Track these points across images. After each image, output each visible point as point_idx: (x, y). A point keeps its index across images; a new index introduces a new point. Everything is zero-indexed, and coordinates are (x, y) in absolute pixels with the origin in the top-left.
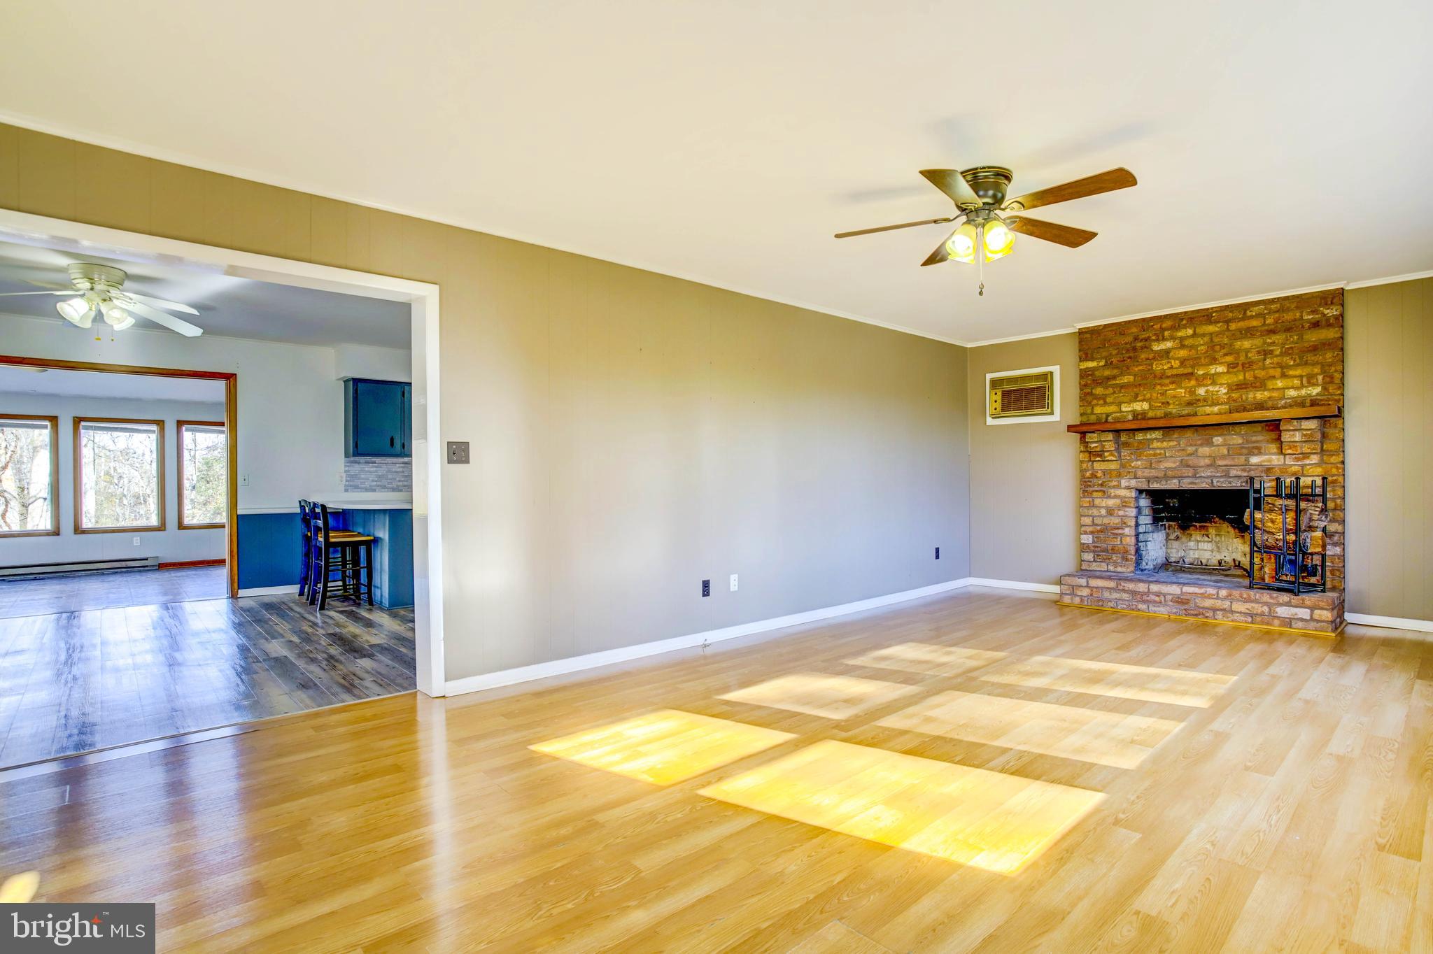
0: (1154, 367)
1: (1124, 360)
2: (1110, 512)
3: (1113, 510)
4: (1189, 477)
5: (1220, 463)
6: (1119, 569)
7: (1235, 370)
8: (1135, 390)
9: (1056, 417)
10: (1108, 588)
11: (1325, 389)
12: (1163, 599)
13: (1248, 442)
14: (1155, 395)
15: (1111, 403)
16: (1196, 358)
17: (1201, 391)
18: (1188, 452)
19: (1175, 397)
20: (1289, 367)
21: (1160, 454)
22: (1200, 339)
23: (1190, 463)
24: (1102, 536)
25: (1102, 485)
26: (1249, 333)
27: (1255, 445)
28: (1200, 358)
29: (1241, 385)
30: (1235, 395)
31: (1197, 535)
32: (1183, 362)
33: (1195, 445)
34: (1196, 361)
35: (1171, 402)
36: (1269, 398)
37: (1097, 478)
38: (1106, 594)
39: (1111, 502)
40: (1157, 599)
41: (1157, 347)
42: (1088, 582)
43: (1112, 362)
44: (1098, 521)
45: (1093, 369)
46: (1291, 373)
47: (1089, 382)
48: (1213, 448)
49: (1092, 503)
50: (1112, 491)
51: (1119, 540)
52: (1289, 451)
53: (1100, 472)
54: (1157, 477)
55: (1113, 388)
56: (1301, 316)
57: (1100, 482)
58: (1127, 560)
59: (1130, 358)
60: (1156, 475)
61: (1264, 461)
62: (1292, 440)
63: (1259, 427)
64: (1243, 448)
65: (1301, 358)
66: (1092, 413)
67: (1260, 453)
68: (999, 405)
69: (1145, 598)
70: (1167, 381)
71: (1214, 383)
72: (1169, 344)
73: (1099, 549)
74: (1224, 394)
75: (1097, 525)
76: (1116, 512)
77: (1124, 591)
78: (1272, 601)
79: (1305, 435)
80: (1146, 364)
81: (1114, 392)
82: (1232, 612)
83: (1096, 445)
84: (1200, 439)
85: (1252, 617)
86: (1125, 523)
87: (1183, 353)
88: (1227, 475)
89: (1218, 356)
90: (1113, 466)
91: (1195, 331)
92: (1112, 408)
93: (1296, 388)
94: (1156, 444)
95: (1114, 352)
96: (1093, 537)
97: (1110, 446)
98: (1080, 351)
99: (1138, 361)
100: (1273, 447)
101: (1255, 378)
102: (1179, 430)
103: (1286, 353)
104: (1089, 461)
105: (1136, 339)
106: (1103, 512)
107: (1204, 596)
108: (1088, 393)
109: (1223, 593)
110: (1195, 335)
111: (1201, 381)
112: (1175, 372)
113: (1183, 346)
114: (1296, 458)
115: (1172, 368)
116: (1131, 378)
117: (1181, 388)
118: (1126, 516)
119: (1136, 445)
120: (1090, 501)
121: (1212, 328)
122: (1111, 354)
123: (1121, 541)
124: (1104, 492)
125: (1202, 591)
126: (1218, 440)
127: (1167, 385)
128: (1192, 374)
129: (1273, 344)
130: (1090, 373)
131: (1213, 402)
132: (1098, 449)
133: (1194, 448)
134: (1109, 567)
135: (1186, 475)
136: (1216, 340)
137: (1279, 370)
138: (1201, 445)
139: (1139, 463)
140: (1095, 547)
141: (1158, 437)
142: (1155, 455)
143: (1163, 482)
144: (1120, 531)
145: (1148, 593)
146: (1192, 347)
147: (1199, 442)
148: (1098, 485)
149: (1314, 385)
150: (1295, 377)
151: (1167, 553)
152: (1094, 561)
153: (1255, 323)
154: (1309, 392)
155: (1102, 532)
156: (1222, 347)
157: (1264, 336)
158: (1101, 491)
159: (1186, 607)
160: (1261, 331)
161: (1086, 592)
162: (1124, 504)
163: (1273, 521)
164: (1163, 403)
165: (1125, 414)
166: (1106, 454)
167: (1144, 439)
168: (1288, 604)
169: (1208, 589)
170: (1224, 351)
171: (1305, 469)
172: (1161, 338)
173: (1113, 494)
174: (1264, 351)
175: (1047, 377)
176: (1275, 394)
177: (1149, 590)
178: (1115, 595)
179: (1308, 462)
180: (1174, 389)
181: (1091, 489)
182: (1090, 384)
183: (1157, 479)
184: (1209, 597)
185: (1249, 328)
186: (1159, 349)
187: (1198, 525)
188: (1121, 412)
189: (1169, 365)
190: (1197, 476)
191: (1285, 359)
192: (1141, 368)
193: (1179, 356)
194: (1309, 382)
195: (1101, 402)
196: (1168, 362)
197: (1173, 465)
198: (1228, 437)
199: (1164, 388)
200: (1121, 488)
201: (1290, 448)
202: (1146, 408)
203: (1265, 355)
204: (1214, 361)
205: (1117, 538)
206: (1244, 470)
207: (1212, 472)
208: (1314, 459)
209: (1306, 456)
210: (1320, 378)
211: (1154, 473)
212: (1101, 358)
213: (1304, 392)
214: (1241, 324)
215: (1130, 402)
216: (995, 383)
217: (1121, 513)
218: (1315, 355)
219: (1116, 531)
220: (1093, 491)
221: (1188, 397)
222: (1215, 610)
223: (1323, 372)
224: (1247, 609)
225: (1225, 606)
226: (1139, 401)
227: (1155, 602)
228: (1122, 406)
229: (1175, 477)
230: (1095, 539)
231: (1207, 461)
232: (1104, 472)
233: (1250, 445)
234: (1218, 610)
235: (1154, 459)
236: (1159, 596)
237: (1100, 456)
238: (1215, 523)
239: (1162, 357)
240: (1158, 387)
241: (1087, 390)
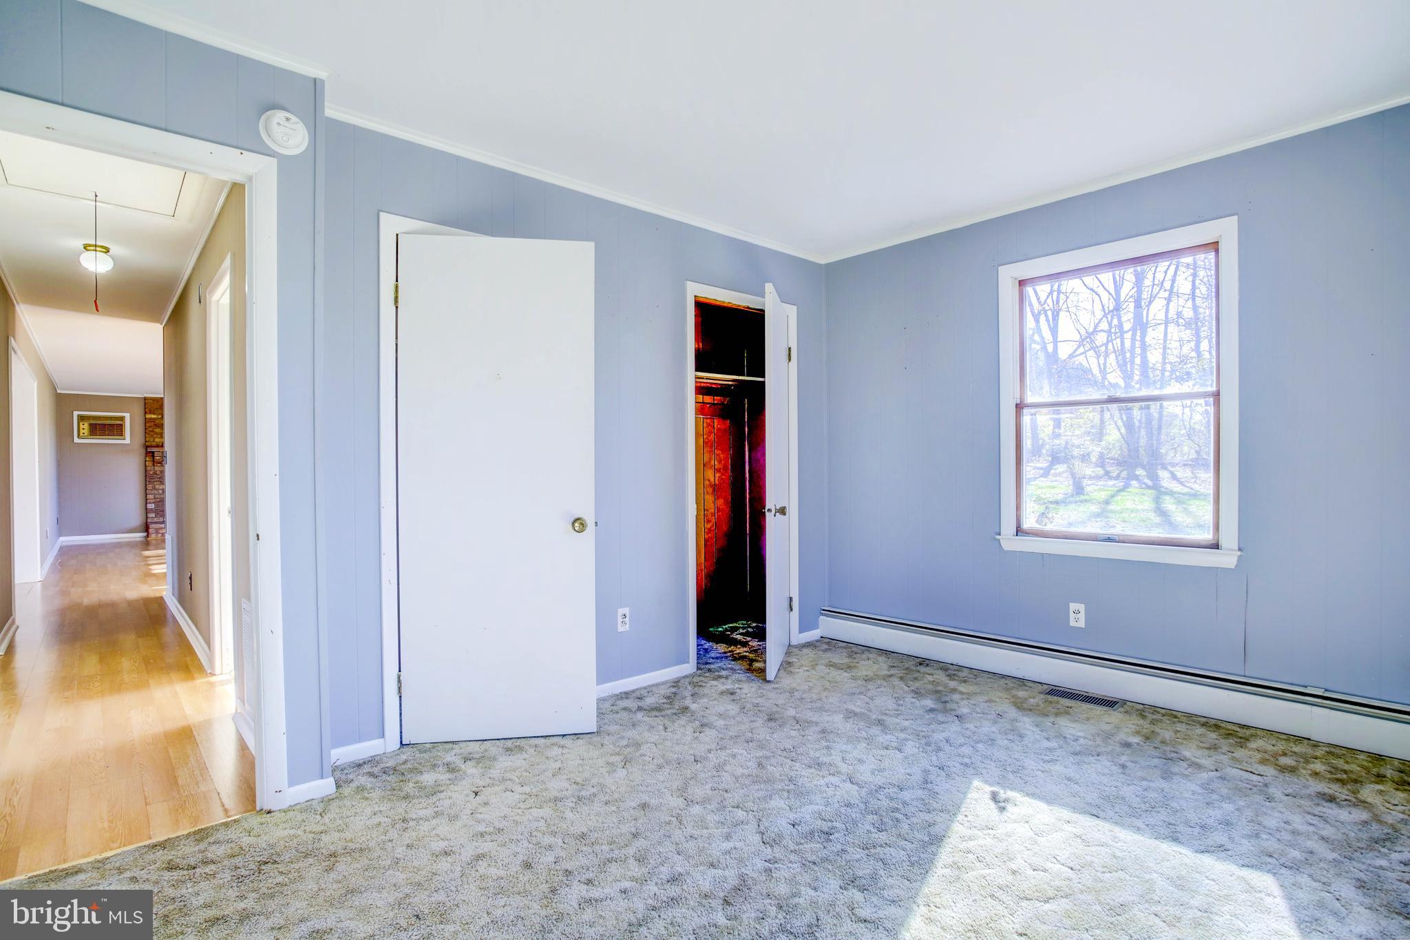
9: (127, 441)
24: (160, 504)
45: (154, 419)
47: (152, 425)
49: (153, 487)
57: (159, 477)
66: (154, 441)
68: (86, 431)
73: (159, 510)
75: (157, 498)
96: (154, 505)
98: (144, 408)
104: (151, 466)
106: (161, 491)
152: (156, 517)
158: (158, 481)
175: (122, 419)
195: (159, 436)
220: (154, 481)
237: (160, 463)
241: (151, 429)
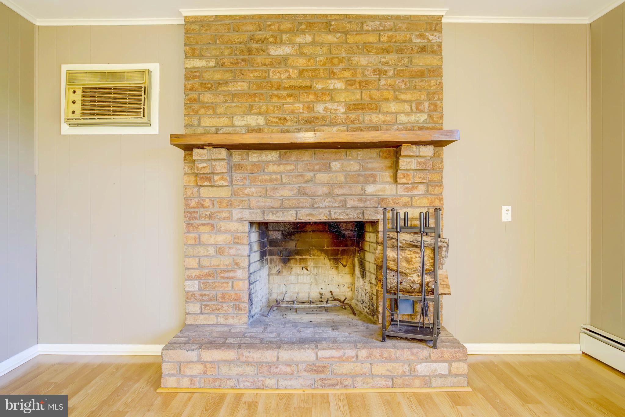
0: (271, 74)
1: (238, 63)
2: (220, 251)
3: (224, 248)
4: (306, 207)
5: (337, 191)
6: (231, 321)
7: (353, 87)
8: (249, 100)
9: (154, 130)
10: (226, 361)
11: (430, 117)
12: (295, 369)
13: (364, 169)
14: (271, 108)
15: (221, 115)
16: (314, 70)
17: (320, 108)
18: (306, 178)
19: (292, 112)
20: (400, 90)
21: (276, 180)
22: (319, 48)
23: (308, 190)
24: (210, 280)
25: (210, 217)
26: (366, 48)
27: (371, 172)
28: (318, 70)
29: (358, 105)
30: (352, 116)
31: (296, 268)
32: (301, 73)
33: (313, 171)
34: (315, 74)
35: (288, 118)
36: (384, 121)
37: (204, 208)
38: (225, 370)
39: (221, 239)
40: (288, 370)
41: (276, 51)
42: (199, 355)
43: (224, 63)
44: (205, 262)
45: (203, 70)
46: (402, 97)
47: (196, 86)
48: (331, 175)
49: (198, 240)
50: (222, 224)
51: (230, 284)
52: (403, 181)
53: (207, 200)
54: (273, 208)
55: (225, 96)
56: (411, 38)
57: (208, 213)
58: (239, 309)
59: (244, 60)
60: (271, 205)
61: (379, 191)
62: (409, 168)
63: (374, 152)
64: (359, 175)
65: (411, 82)
66: (199, 126)
67: (375, 182)
68: (78, 107)
69: (273, 370)
70: (284, 93)
71: (332, 100)
72: (285, 50)
73: (207, 298)
74: (342, 113)
75: (204, 267)
76: (227, 250)
77: (248, 363)
78: (412, 358)
79: (419, 163)
80: (262, 71)
81: (226, 101)
82: (372, 376)
83: (205, 165)
84: (317, 164)
85: (393, 379)
86: (237, 264)
87: (301, 62)
88: (344, 206)
89: (336, 69)
90: (224, 193)
91: (314, 38)
92: (223, 121)
93: (407, 114)
94: (272, 168)
95: (227, 52)
96: (200, 282)
97: (221, 167)
98: (186, 44)
99: (253, 66)
100: (387, 175)
101: (371, 98)
102: (297, 151)
103: (398, 75)
104: (194, 187)
105: (251, 39)
106: (212, 250)
107: (341, 359)
108: (194, 100)
109: (363, 353)
110: (313, 42)
111: (321, 95)
112: (293, 83)
113: (302, 54)
114: (407, 188)
115: (289, 78)
116: (245, 86)
117: (300, 102)
118: (238, 255)
119: (249, 167)
120: (195, 238)
121: (330, 38)
122: (222, 54)
123: (233, 286)
124: (212, 225)
125: (339, 353)
126: (336, 165)
127: (285, 98)
128: (310, 87)
129: (386, 63)
130: (197, 74)
131: (331, 122)
132: (207, 171)
133: (311, 174)
134: (219, 320)
135: (304, 205)
136: (335, 51)
137: (392, 92)
138: (319, 170)
139: (253, 190)
140: (201, 295)
141: (274, 159)
142: (270, 181)
143: (280, 214)
144: (231, 274)
145: (277, 363)
146: (311, 57)
147: (317, 167)
148: (206, 217)
149: (421, 111)
150: (406, 101)
151: (269, 288)
152: (202, 313)
153: (371, 39)
154: (417, 119)
155: (210, 276)
156: (341, 61)
157: (378, 54)
158: (208, 224)
159: (323, 376)
160: (376, 48)
161: (197, 369)
162: (236, 240)
163: (408, 261)
164: (280, 119)
165: (238, 129)
166: (216, 177)
167: (259, 161)
168: (428, 360)
169: (346, 351)
170: (342, 66)
171: (414, 200)
172: (278, 41)
173: (223, 229)
174: (379, 70)
175: (145, 74)
176: (389, 118)
177: (278, 358)
178: (236, 370)
179: (416, 192)
180: (292, 104)
181: (198, 222)
182: (198, 88)
183: (272, 209)
184: (348, 360)
185: (365, 43)
186: (276, 54)
187: (298, 257)
188: (233, 126)
189: (287, 75)
190: (315, 206)
191: (397, 81)
192: (256, 74)
193: (298, 65)
194: (417, 108)
195: (210, 112)
196: (286, 71)
197: (290, 194)
198: (345, 163)
199: (281, 101)
200: (232, 221)
201: (404, 177)
202: (262, 124)
203: (380, 74)
204: (333, 74)
205: (227, 283)
206: (360, 200)
207: (330, 202)
208: (421, 189)
209: (415, 185)
210: (426, 104)
211: (269, 202)
212: (211, 57)
213: (413, 118)
214: (358, 38)
215: (244, 114)
216: (72, 76)
217: (232, 252)
218: (422, 81)
219: (226, 275)
220: (199, 225)
221: (306, 115)
222: (353, 376)
223: (429, 99)
224: (388, 370)
225: (365, 370)
226: (255, 114)
227: (286, 374)
228: (234, 119)
229: (292, 208)
230: (202, 286)
231: (325, 190)
232: (212, 201)
233: (367, 173)
234: (357, 376)
235: (269, 186)
236: (290, 366)
237: (209, 179)
238: (314, 255)
239: (279, 64)
240: (275, 99)
241: (193, 95)
